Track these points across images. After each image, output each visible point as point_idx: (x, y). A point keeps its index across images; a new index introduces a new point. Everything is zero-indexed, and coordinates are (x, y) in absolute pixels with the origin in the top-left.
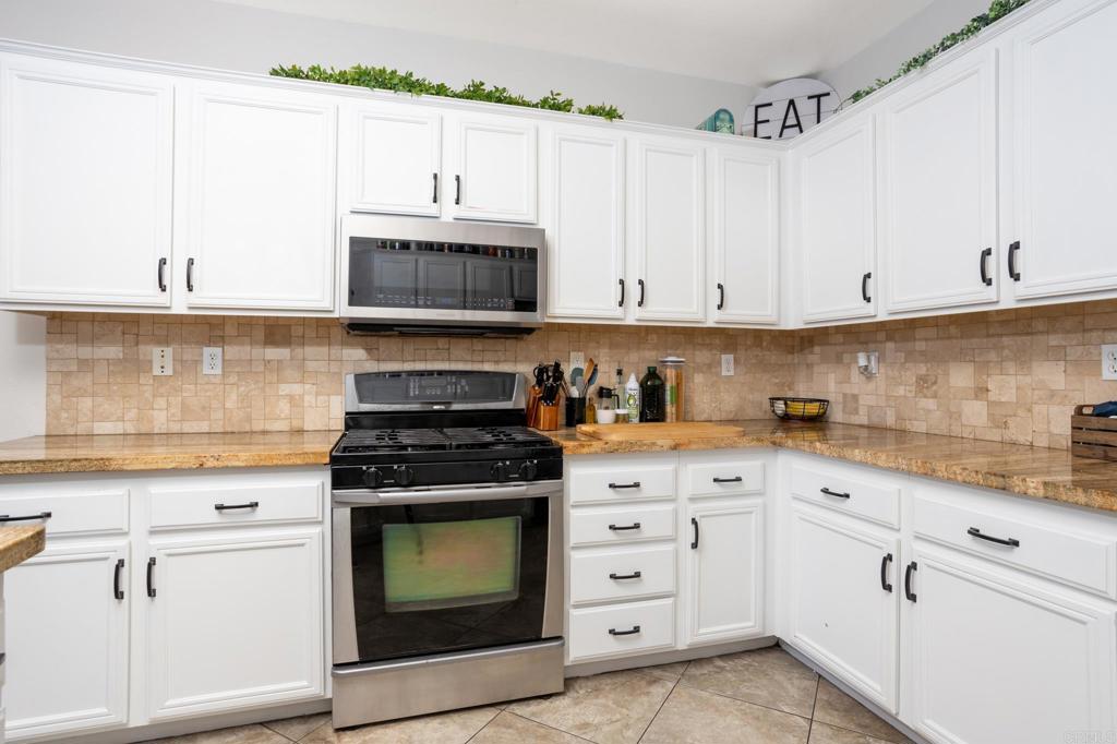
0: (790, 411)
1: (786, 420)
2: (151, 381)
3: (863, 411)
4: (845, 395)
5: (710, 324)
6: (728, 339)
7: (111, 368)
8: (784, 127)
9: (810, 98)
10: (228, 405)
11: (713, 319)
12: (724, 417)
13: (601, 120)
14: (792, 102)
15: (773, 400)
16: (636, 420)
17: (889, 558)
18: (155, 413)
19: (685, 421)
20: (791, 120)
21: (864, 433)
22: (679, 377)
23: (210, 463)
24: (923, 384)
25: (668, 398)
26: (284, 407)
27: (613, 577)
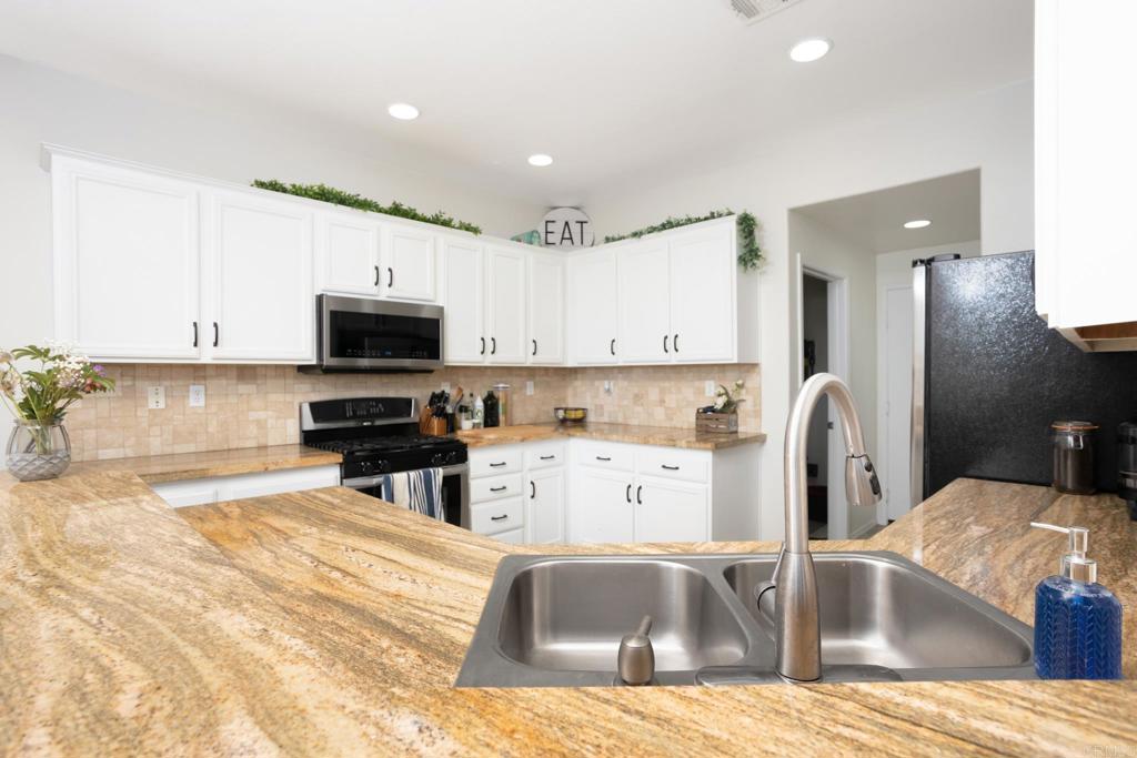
0: (568, 416)
1: (563, 421)
2: (147, 414)
3: (606, 414)
4: (596, 406)
5: (528, 365)
6: (531, 372)
7: (112, 405)
8: (563, 239)
9: (577, 222)
10: (210, 430)
11: (530, 361)
12: (530, 421)
13: (471, 233)
14: (567, 223)
15: (557, 409)
16: (482, 426)
17: (630, 486)
18: (151, 439)
19: (511, 425)
20: (567, 235)
21: (606, 427)
22: (506, 396)
23: (272, 467)
24: (637, 398)
25: (500, 411)
26: (253, 430)
27: (493, 519)
